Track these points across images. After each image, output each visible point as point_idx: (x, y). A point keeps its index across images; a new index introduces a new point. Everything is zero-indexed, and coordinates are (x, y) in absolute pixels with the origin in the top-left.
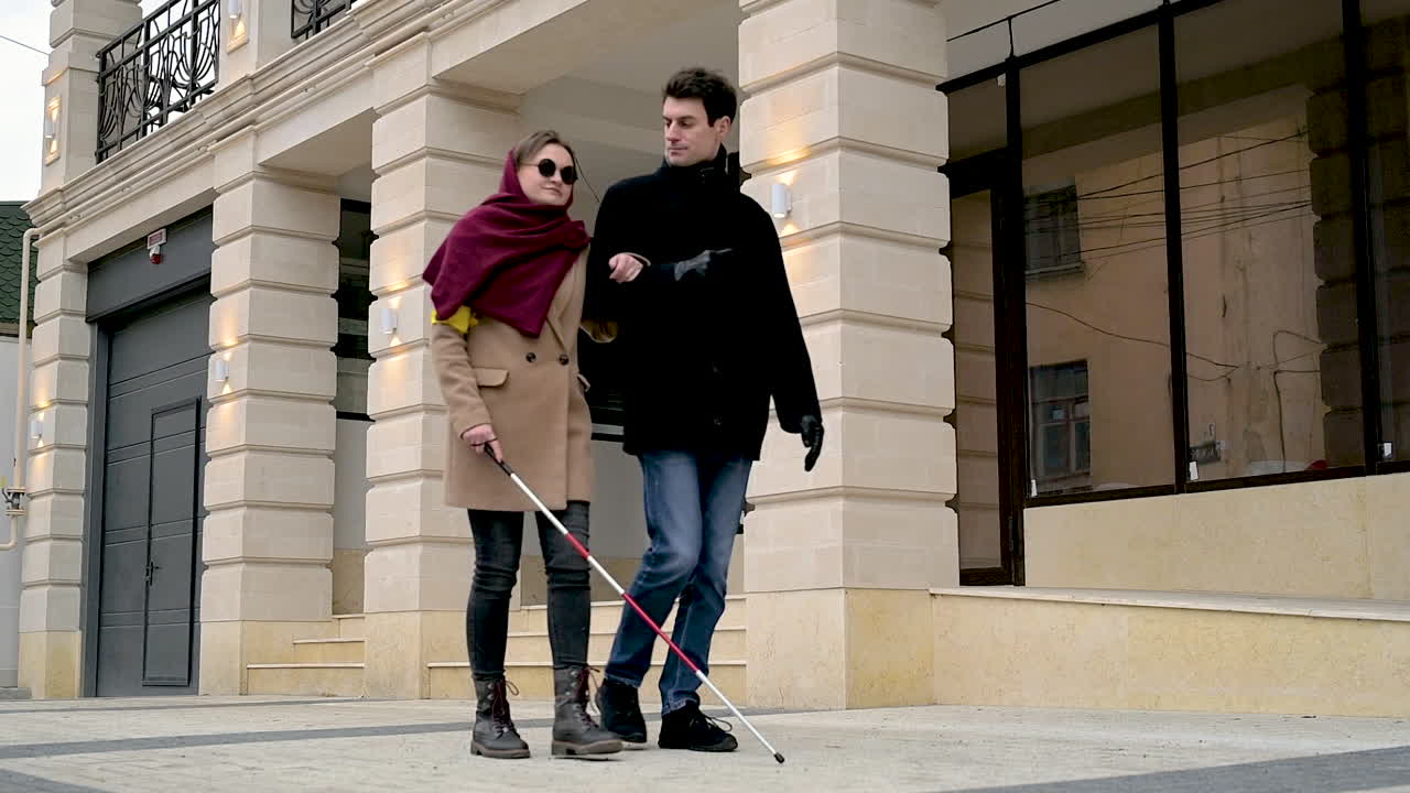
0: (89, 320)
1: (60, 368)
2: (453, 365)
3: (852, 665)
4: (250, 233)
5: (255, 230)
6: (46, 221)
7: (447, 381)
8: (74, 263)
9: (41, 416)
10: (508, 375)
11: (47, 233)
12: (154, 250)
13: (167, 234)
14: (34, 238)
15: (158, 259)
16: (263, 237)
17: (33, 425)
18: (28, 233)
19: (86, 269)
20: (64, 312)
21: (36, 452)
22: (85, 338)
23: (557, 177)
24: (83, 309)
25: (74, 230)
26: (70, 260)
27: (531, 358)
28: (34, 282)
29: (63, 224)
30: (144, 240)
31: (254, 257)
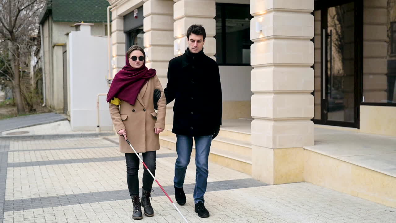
0: (125, 32)
1: (117, 46)
2: (114, 114)
3: (276, 171)
4: (151, 15)
5: (152, 14)
6: (113, 4)
7: (113, 119)
8: (120, 17)
9: (114, 59)
10: (128, 116)
11: (113, 7)
12: (135, 15)
13: (138, 10)
14: (110, 9)
15: (136, 17)
16: (154, 16)
17: (112, 61)
18: (109, 7)
19: (123, 18)
20: (118, 30)
21: (114, 69)
22: (123, 37)
23: (138, 60)
24: (123, 29)
25: (119, 7)
26: (118, 16)
27: (134, 111)
28: (111, 21)
29: (116, 6)
30: (133, 12)
31: (152, 22)
